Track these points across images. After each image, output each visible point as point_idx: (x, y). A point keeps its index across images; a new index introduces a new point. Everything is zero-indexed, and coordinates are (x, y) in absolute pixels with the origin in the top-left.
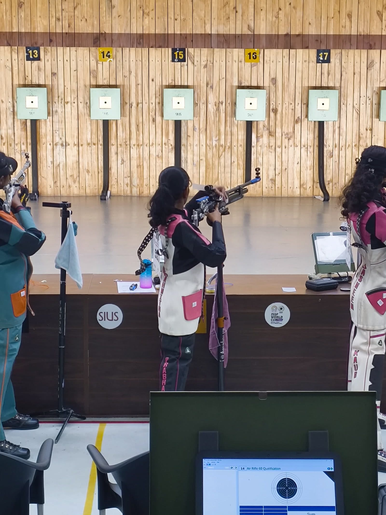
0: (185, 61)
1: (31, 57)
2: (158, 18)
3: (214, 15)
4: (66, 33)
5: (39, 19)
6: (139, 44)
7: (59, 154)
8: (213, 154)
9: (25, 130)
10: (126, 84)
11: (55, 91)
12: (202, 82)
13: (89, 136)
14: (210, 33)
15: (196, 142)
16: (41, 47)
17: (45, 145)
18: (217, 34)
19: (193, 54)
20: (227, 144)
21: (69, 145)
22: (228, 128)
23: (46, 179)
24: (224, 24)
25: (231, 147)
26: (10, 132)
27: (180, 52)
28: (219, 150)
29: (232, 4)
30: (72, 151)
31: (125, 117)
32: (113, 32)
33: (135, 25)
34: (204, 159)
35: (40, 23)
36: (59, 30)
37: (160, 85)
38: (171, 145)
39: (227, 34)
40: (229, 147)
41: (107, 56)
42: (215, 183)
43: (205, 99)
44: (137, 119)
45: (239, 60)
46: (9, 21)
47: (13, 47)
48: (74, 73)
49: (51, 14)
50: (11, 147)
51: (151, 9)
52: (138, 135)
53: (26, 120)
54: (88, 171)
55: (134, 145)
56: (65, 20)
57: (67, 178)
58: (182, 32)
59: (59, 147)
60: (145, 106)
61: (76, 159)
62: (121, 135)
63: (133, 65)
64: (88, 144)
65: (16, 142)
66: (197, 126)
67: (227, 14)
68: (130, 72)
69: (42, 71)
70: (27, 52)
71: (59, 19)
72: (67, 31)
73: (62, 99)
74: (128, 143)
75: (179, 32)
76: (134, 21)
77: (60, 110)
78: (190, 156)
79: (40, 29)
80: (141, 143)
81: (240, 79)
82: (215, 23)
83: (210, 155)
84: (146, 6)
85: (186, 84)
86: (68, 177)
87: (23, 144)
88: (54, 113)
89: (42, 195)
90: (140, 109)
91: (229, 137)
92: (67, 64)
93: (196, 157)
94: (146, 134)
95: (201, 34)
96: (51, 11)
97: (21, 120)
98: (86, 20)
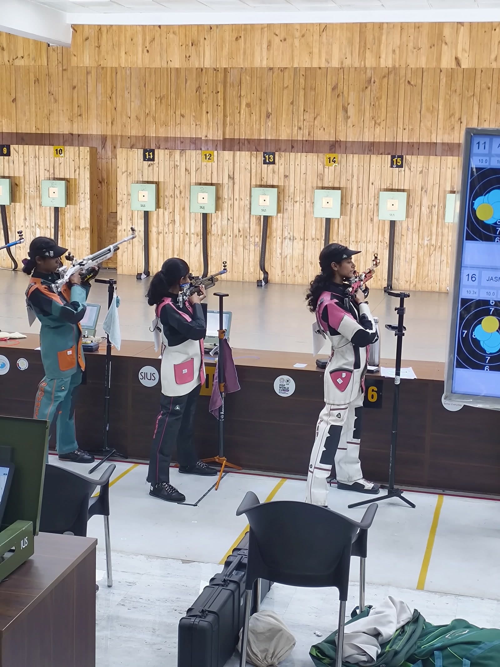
0: (403, 167)
1: (267, 161)
2: (389, 128)
3: (440, 125)
4: (306, 141)
5: (283, 128)
6: (370, 151)
7: (287, 247)
8: (424, 253)
9: (259, 225)
10: (348, 187)
11: (286, 191)
12: (417, 186)
13: (314, 232)
14: (435, 142)
15: (409, 241)
16: (276, 153)
17: (275, 239)
18: (442, 143)
19: (410, 160)
20: (437, 244)
21: (296, 239)
22: (439, 229)
23: (275, 268)
24: (449, 134)
25: (441, 247)
26: (247, 226)
27: (398, 159)
28: (430, 248)
29: (457, 116)
30: (298, 245)
31: (346, 216)
32: (347, 140)
33: (367, 134)
34: (416, 257)
35: (284, 132)
36: (300, 138)
37: (379, 188)
38: (386, 243)
39: (451, 143)
40: (439, 247)
41: (333, 161)
42: (425, 279)
43: (419, 202)
44: (357, 218)
45: (453, 167)
46: (258, 130)
47: (253, 152)
48: (303, 176)
49: (294, 124)
50: (247, 239)
51: (382, 119)
52: (357, 233)
53: (260, 216)
54: (311, 263)
55: (353, 241)
56: (306, 129)
57: (293, 269)
58: (410, 141)
59: (287, 240)
60: (365, 207)
61: (301, 251)
62: (342, 232)
63: (355, 169)
64: (313, 239)
65: (251, 235)
66: (410, 227)
67: (452, 125)
68: (353, 176)
69: (276, 173)
70: (264, 157)
71: (300, 128)
72: (307, 139)
73: (292, 199)
74: (348, 239)
75: (407, 141)
76: (366, 130)
77: (289, 209)
78: (403, 254)
79: (284, 137)
80: (359, 240)
81: (452, 185)
82: (440, 132)
83: (421, 253)
84: (378, 117)
85: (402, 188)
86: (294, 267)
87: (257, 237)
88: (285, 210)
89: (270, 282)
90: (360, 209)
91: (440, 237)
92: (298, 168)
93: (408, 255)
94: (364, 232)
95: (427, 143)
96: (294, 122)
97: (256, 216)
98: (324, 129)
